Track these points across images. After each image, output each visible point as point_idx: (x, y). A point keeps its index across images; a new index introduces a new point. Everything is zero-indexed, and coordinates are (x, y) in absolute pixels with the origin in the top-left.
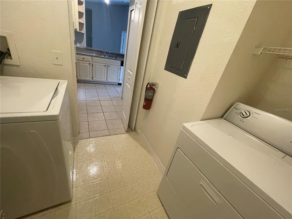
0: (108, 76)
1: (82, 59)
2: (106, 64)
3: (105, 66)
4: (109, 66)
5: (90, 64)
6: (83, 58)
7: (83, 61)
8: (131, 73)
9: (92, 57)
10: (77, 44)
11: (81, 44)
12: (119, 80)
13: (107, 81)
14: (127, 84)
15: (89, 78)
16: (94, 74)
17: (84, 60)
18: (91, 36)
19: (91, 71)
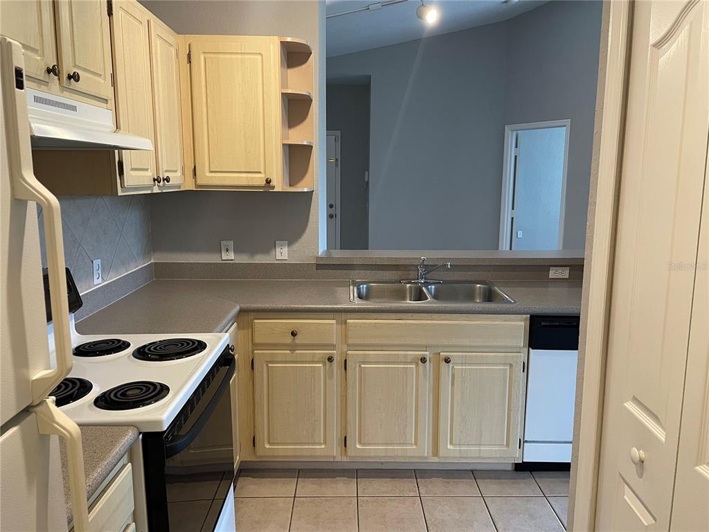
0: (445, 426)
1: (289, 339)
2: (426, 347)
3: (423, 360)
4: (447, 361)
5: (330, 359)
6: (294, 334)
7: (293, 347)
8: (660, 434)
9: (344, 316)
10: (278, 250)
11: (296, 246)
12: (522, 443)
13: (436, 452)
14: (629, 497)
15: (323, 449)
16: (353, 416)
17: (298, 340)
18: (366, 180)
19: (335, 402)
